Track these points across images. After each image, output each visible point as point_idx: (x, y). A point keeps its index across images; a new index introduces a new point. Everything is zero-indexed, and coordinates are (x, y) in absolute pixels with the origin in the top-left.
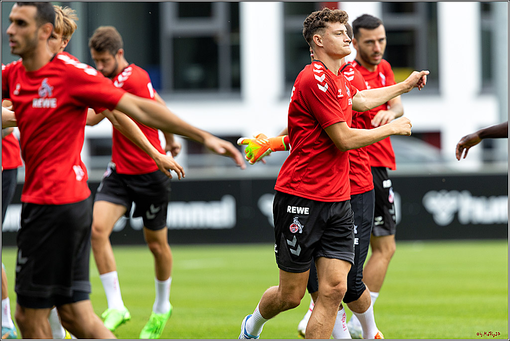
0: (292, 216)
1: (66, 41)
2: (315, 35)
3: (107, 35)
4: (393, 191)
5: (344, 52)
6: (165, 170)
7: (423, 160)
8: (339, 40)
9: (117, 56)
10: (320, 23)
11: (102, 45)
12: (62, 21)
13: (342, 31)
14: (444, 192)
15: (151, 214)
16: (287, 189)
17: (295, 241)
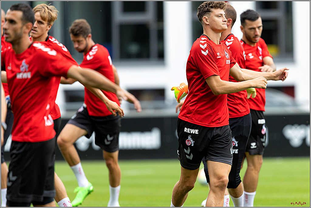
0: (188, 134)
1: (50, 26)
2: (204, 17)
3: (81, 25)
4: (265, 126)
5: (223, 28)
6: (112, 110)
7: (282, 105)
8: (220, 20)
9: (87, 39)
10: (207, 9)
11: (78, 32)
12: (47, 13)
13: (221, 14)
14: (296, 126)
15: (108, 141)
16: (184, 118)
17: (189, 150)
